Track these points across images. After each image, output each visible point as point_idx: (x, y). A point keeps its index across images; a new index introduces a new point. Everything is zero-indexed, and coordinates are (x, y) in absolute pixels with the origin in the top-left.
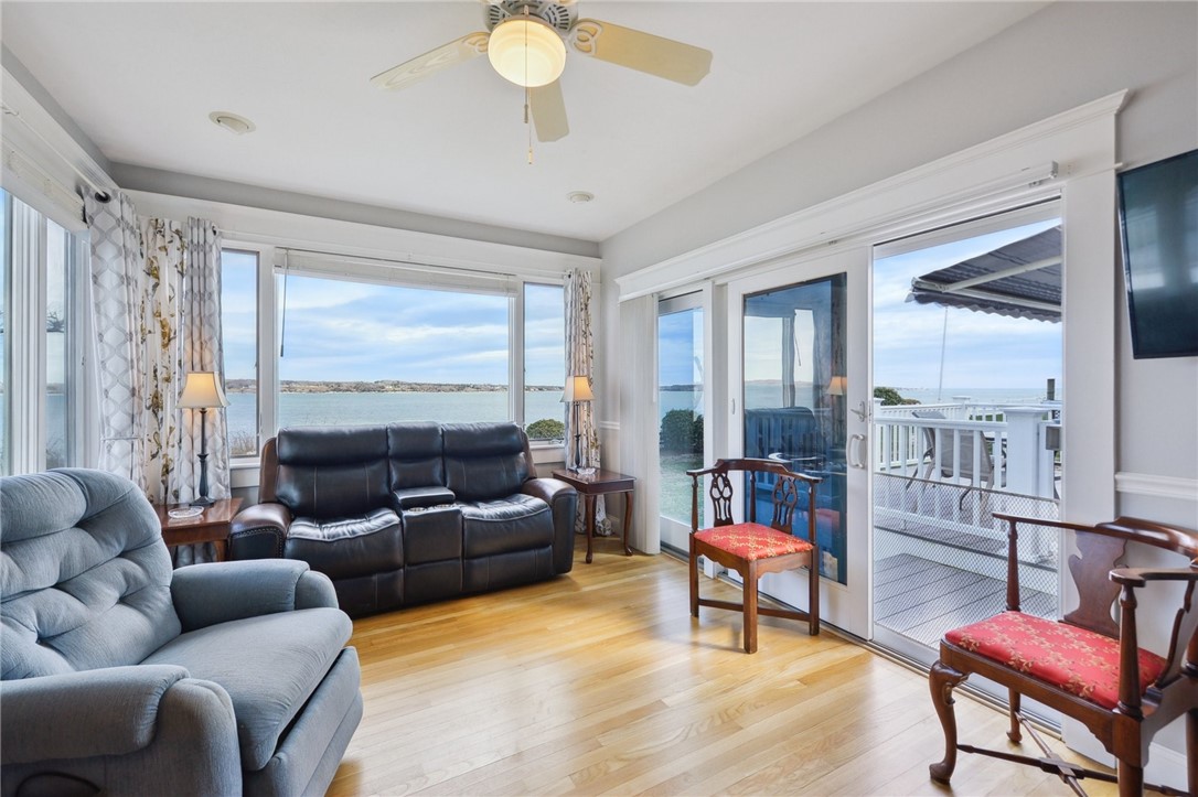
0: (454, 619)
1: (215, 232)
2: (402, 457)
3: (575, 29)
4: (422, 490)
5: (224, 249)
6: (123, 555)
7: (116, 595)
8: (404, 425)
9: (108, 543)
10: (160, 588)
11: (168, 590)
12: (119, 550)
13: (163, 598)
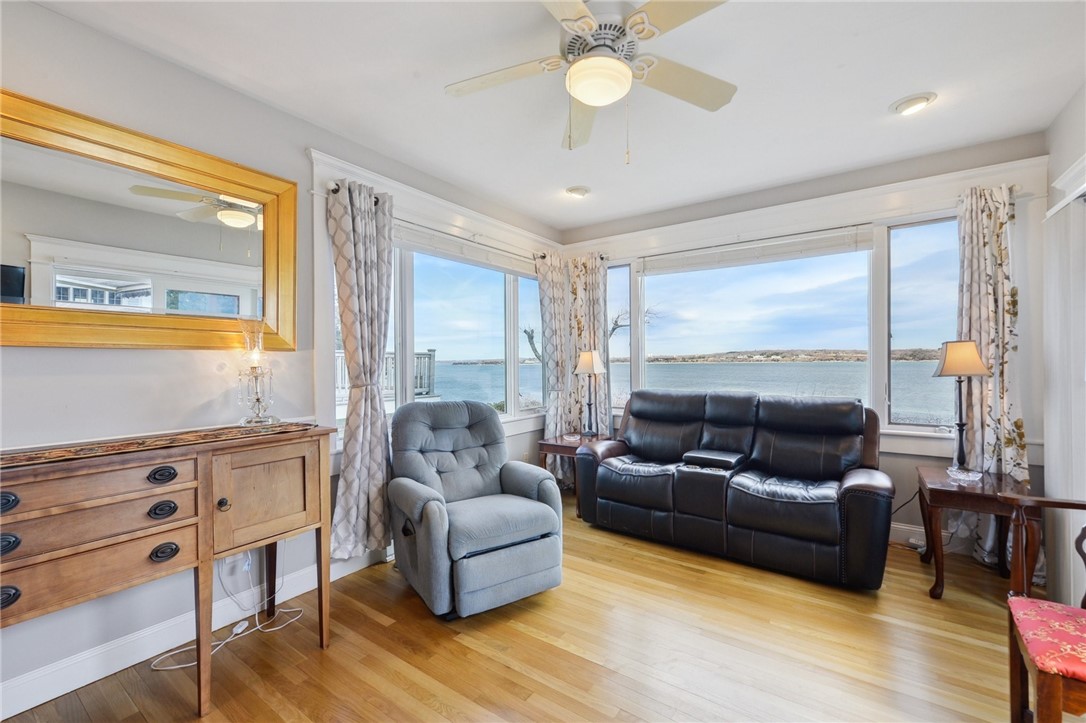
0: (704, 572)
1: (602, 259)
2: (716, 422)
3: (627, 30)
4: (715, 453)
5: (609, 268)
6: (484, 446)
7: (474, 464)
8: (721, 394)
9: (476, 438)
10: (493, 467)
11: (499, 470)
12: (482, 444)
13: (495, 472)
